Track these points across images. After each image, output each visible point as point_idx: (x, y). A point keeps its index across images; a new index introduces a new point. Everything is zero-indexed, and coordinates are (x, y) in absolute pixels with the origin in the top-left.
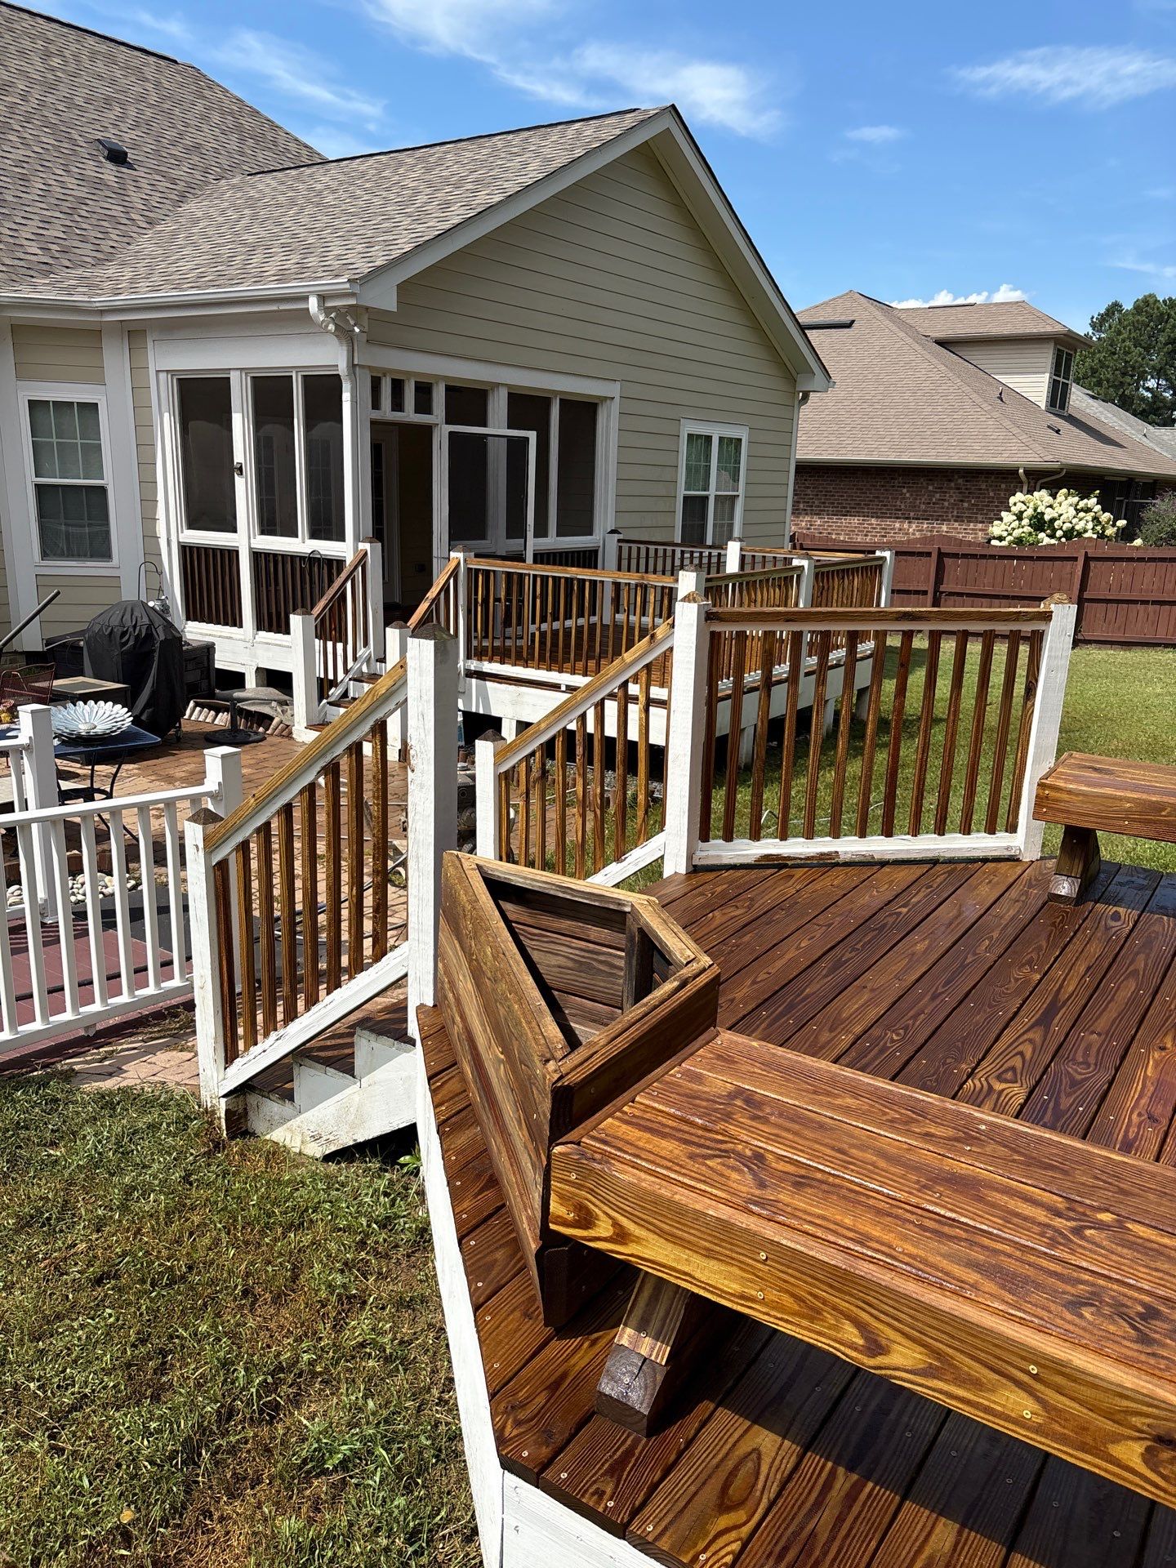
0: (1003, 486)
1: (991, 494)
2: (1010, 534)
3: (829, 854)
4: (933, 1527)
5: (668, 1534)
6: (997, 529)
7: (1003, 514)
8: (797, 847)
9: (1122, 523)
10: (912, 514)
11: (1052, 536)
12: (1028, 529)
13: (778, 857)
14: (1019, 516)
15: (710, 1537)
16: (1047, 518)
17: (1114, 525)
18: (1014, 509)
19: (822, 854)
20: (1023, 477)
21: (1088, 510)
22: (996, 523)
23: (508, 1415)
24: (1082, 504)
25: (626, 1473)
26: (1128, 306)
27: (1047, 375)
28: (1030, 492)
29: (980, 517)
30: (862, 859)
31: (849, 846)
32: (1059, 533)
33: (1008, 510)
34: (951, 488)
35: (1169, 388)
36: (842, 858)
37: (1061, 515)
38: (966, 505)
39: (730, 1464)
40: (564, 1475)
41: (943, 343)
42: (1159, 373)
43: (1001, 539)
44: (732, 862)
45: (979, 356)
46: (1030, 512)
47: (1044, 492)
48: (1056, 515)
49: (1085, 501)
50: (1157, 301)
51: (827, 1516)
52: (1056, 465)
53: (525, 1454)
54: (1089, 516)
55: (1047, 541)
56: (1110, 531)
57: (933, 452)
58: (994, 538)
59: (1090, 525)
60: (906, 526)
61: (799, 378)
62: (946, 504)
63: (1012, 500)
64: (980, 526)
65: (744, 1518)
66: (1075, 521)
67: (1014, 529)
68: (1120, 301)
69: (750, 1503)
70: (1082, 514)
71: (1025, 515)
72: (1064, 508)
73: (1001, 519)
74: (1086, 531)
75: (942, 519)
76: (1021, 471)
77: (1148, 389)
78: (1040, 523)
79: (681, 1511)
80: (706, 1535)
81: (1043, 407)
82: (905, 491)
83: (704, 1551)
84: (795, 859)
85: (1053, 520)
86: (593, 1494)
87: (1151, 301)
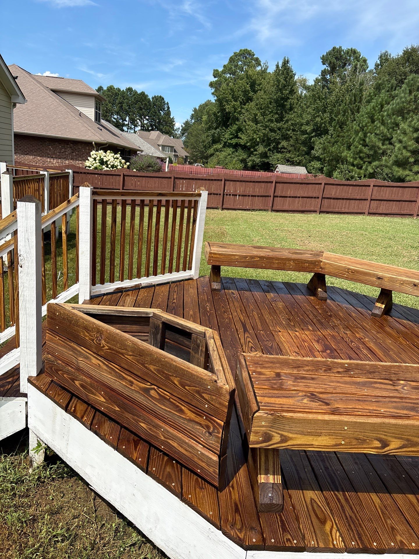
0: (87, 148)
1: (83, 151)
2: (93, 166)
3: (138, 285)
4: (371, 498)
5: (319, 541)
6: (87, 163)
7: (89, 158)
8: (127, 284)
9: (128, 164)
10: (54, 156)
11: (107, 167)
12: (98, 164)
13: (122, 288)
14: (95, 159)
15: (330, 535)
16: (105, 160)
17: (126, 164)
18: (93, 157)
19: (136, 285)
20: (94, 145)
21: (117, 159)
22: (87, 161)
23: (234, 529)
24: (115, 156)
25: (288, 528)
26: (105, 88)
27: (94, 109)
28: (97, 151)
29: (80, 159)
30: (149, 285)
31: (144, 281)
32: (109, 166)
33: (90, 157)
34: (68, 147)
35: (121, 119)
36: (143, 285)
37: (109, 160)
38: (74, 154)
39: (310, 507)
40: (273, 541)
41: (54, 91)
42: (118, 113)
43: (89, 167)
44: (105, 292)
45: (69, 98)
46: (98, 158)
47: (102, 151)
48: (108, 160)
49: (116, 155)
50: (114, 88)
51: (347, 508)
52: (105, 142)
53: (254, 540)
54: (118, 161)
55: (106, 169)
56: (125, 166)
57: (60, 133)
58: (87, 167)
59: (119, 164)
60: (52, 160)
61: (12, 97)
62: (67, 153)
63: (91, 153)
64: (80, 162)
65: (331, 523)
66: (114, 162)
67: (93, 164)
68: (103, 86)
69: (327, 516)
70: (116, 160)
71: (97, 159)
72: (109, 157)
73: (88, 160)
74: (118, 166)
75: (66, 159)
76: (93, 143)
77: (114, 118)
78: (102, 162)
79: (315, 531)
80: (328, 535)
81: (94, 121)
82: (50, 147)
83: (333, 541)
84: (127, 288)
85: (107, 161)
86: (287, 541)
87: (113, 88)
